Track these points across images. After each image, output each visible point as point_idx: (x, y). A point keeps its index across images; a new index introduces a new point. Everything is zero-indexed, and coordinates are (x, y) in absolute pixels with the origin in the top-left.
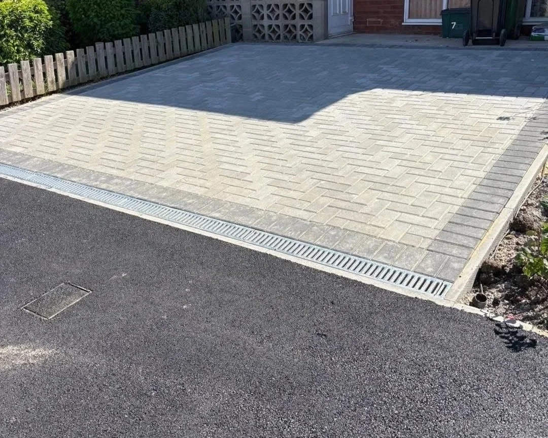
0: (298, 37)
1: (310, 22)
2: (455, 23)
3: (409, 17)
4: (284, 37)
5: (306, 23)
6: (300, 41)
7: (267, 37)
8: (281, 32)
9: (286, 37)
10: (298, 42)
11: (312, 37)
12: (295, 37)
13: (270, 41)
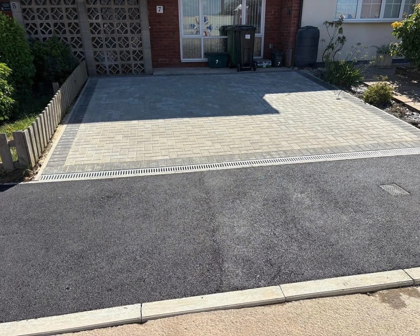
0: (133, 71)
1: (142, 62)
2: (217, 60)
3: (183, 58)
4: (122, 72)
5: (139, 63)
6: (135, 74)
7: (108, 72)
8: (120, 69)
9: (124, 72)
10: (133, 74)
11: (143, 70)
12: (131, 71)
13: (111, 75)
